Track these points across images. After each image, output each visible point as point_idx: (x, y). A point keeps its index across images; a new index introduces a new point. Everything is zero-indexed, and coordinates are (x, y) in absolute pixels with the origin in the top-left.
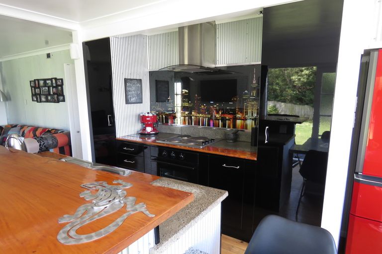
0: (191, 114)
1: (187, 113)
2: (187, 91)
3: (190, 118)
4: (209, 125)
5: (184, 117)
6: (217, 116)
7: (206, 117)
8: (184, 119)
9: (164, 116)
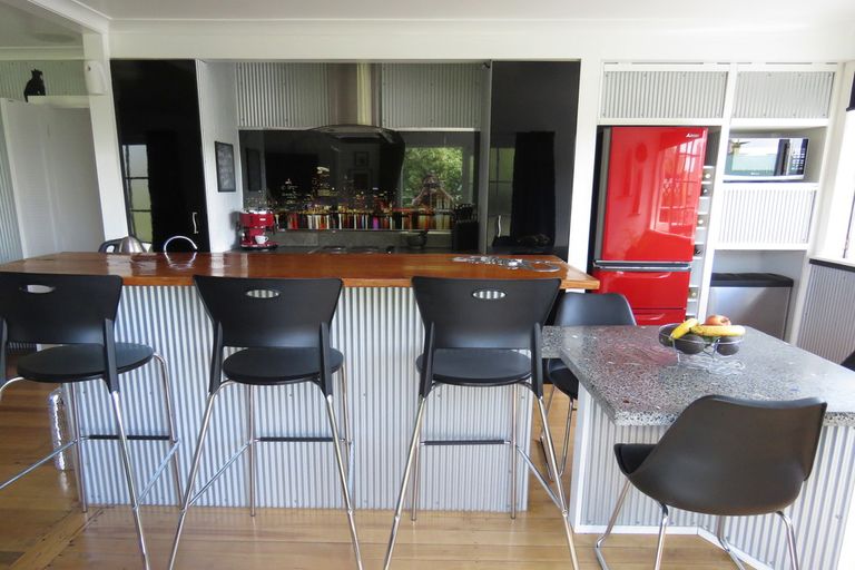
0: (336, 209)
1: (327, 208)
2: (327, 170)
3: (334, 216)
4: (371, 225)
5: (323, 215)
6: (386, 211)
7: (365, 214)
8: (322, 219)
9: (277, 216)
